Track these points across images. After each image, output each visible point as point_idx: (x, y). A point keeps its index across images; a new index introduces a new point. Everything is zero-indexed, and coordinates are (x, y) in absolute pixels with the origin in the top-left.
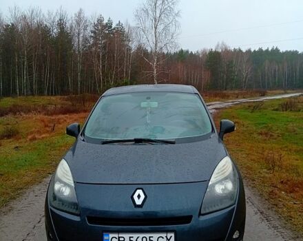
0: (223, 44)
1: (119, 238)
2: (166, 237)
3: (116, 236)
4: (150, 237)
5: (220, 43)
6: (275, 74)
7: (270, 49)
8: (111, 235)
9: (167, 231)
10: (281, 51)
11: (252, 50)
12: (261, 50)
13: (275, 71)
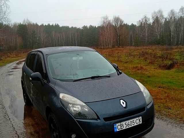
0: (27, 20)
1: (121, 124)
2: (139, 119)
3: (119, 124)
4: (133, 121)
5: (26, 19)
6: (58, 39)
7: (54, 25)
8: (117, 125)
9: (139, 116)
10: (60, 26)
11: (44, 25)
12: (49, 25)
13: (58, 37)
